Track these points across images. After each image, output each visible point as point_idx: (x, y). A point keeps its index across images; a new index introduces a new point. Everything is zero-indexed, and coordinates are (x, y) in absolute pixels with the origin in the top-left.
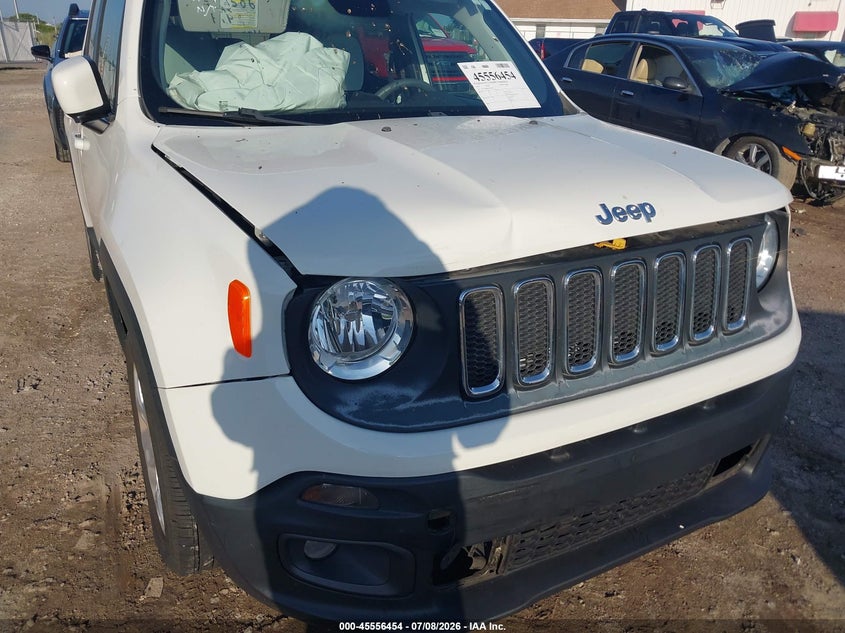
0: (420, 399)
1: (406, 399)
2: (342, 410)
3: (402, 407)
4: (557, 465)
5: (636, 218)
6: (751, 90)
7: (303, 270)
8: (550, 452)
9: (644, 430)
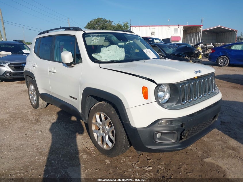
0: (175, 105)
1: (173, 105)
2: (165, 107)
3: (173, 106)
4: (195, 115)
5: (198, 73)
6: (177, 54)
7: (158, 83)
8: (194, 113)
9: (205, 109)
